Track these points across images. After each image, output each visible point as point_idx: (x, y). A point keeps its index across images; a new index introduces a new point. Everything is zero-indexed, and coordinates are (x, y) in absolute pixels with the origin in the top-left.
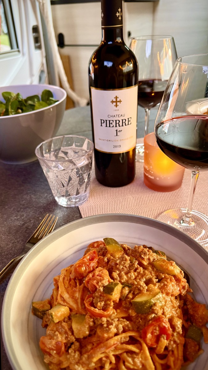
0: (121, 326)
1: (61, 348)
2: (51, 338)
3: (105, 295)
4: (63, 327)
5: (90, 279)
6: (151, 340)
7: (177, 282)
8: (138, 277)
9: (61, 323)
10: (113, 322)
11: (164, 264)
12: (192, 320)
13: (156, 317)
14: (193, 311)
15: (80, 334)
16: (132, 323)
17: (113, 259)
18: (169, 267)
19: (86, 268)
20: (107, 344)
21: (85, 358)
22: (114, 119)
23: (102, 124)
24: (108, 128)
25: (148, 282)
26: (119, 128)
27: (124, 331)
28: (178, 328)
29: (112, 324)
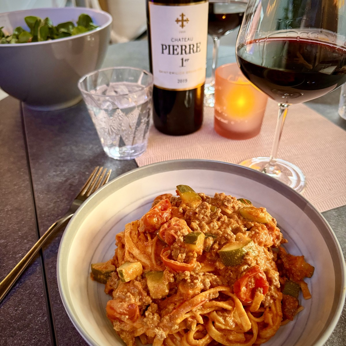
0: (208, 281)
1: (135, 311)
2: (122, 300)
3: (186, 245)
4: (135, 287)
5: (165, 230)
6: (245, 294)
7: (270, 231)
8: (222, 227)
9: (133, 282)
10: (198, 276)
11: (252, 210)
12: (288, 275)
13: (249, 268)
14: (289, 264)
15: (157, 293)
16: (221, 277)
17: (189, 209)
18: (259, 214)
19: (158, 219)
20: (193, 301)
21: (167, 320)
22: (180, 43)
23: (164, 51)
24: (171, 56)
25: (236, 231)
26: (184, 56)
27: (212, 287)
28: (276, 280)
29: (197, 278)
